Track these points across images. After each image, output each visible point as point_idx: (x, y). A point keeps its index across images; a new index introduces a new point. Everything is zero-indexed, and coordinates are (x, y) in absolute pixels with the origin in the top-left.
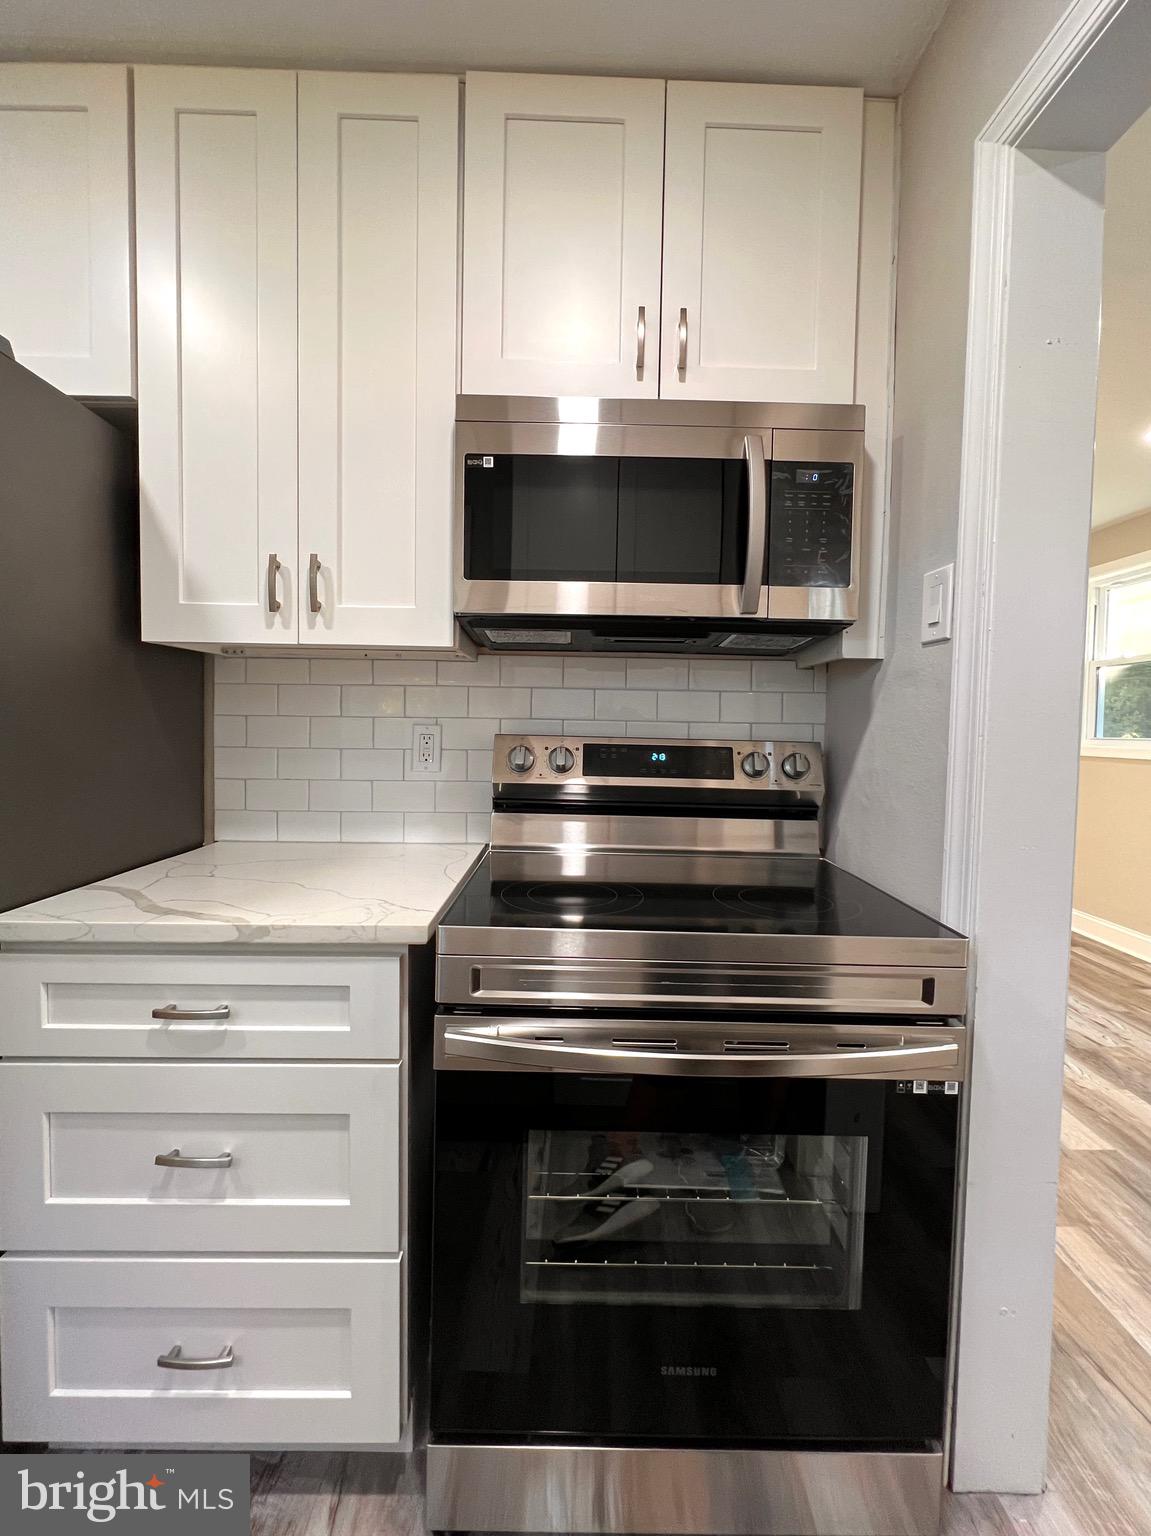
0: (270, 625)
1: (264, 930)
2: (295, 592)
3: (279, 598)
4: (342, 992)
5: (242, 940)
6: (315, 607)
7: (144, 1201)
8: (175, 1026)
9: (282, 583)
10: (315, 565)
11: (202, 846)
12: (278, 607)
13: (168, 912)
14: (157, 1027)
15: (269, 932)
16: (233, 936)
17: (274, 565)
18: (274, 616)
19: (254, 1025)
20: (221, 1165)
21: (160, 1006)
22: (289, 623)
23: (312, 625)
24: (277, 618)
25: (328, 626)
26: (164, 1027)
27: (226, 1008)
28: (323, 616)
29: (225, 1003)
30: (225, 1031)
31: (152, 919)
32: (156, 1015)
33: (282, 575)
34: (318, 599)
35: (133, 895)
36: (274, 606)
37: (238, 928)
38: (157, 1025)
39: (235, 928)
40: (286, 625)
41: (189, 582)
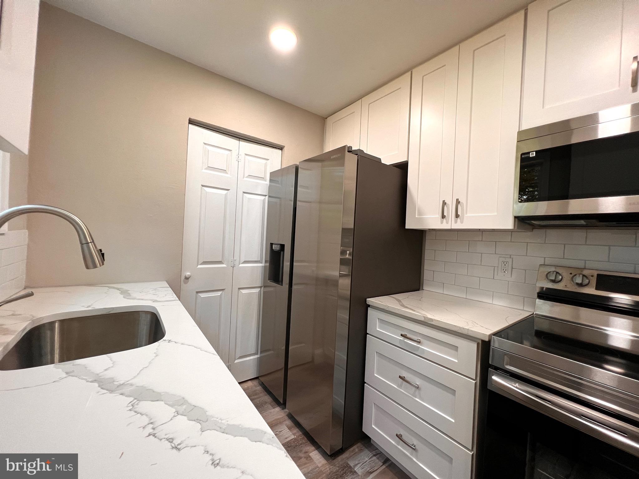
0: (442, 223)
1: (432, 320)
2: (450, 211)
3: (445, 214)
4: (456, 348)
5: (424, 321)
6: (457, 216)
7: (396, 387)
8: (406, 340)
9: (446, 210)
10: (458, 202)
11: (419, 290)
12: (445, 217)
13: (407, 307)
14: (402, 339)
15: (433, 321)
16: (422, 319)
17: (444, 203)
18: (443, 220)
19: (427, 348)
20: (415, 387)
21: (403, 333)
22: (448, 222)
23: (456, 222)
24: (445, 220)
25: (462, 222)
26: (403, 340)
27: (420, 340)
28: (460, 219)
29: (420, 339)
30: (419, 347)
31: (402, 308)
32: (402, 335)
33: (447, 206)
34: (458, 214)
35: (399, 301)
36: (443, 217)
37: (424, 317)
38: (402, 338)
39: (423, 317)
40: (447, 223)
41: (419, 211)
